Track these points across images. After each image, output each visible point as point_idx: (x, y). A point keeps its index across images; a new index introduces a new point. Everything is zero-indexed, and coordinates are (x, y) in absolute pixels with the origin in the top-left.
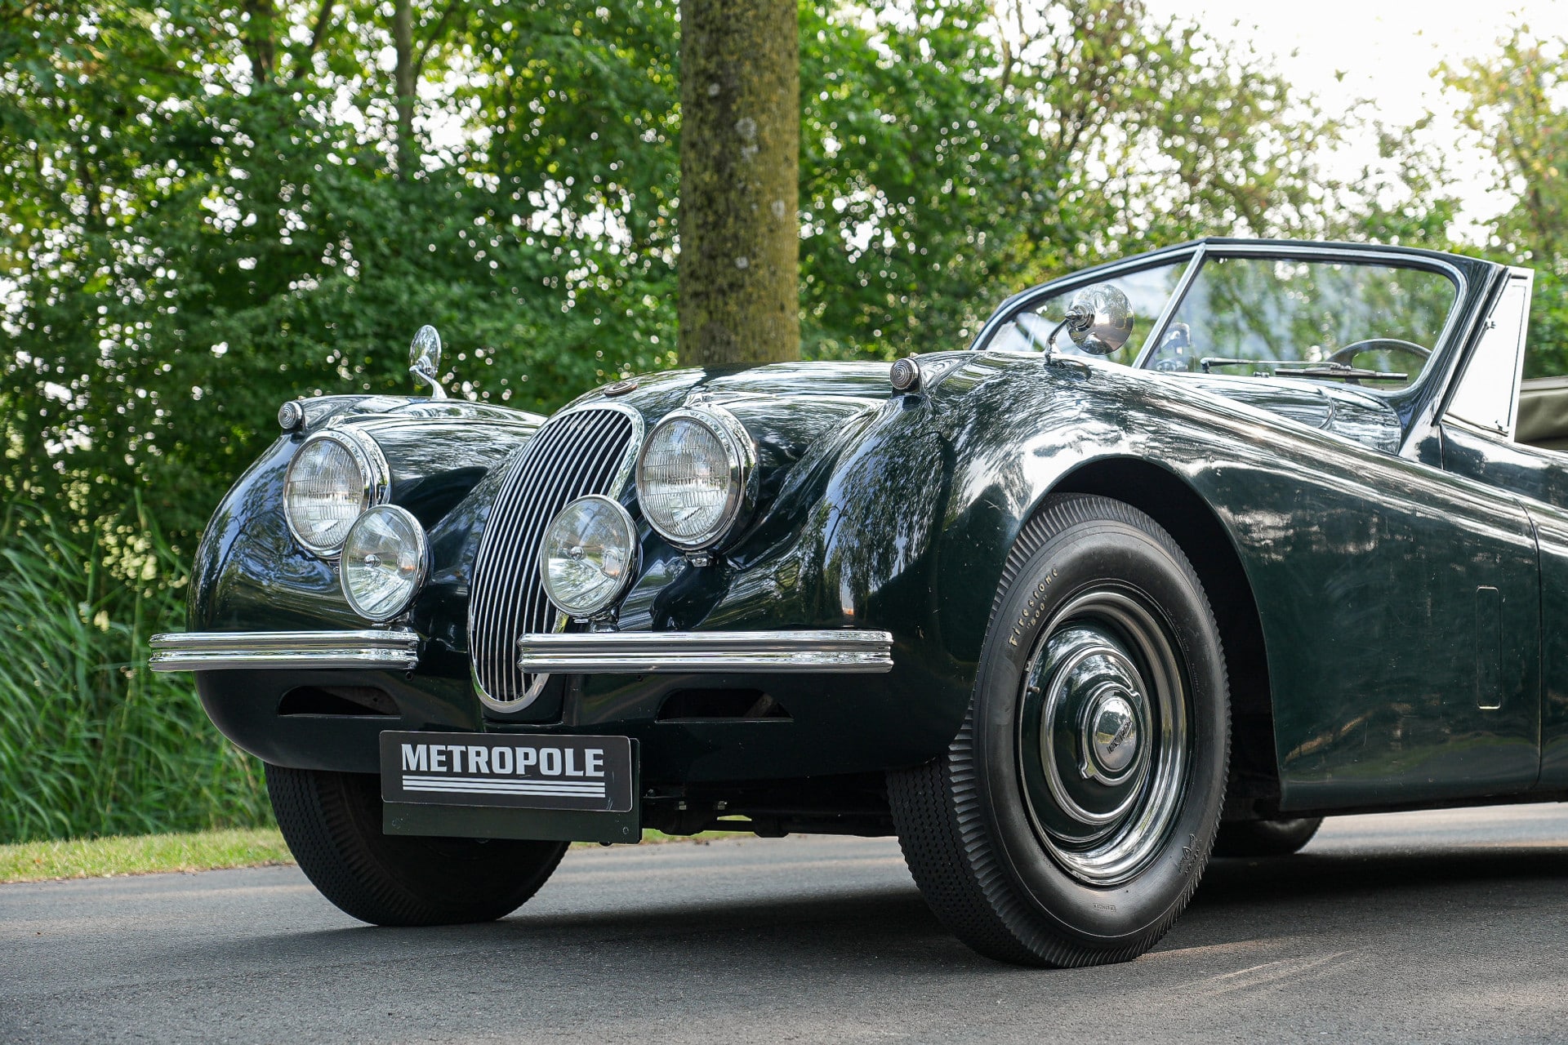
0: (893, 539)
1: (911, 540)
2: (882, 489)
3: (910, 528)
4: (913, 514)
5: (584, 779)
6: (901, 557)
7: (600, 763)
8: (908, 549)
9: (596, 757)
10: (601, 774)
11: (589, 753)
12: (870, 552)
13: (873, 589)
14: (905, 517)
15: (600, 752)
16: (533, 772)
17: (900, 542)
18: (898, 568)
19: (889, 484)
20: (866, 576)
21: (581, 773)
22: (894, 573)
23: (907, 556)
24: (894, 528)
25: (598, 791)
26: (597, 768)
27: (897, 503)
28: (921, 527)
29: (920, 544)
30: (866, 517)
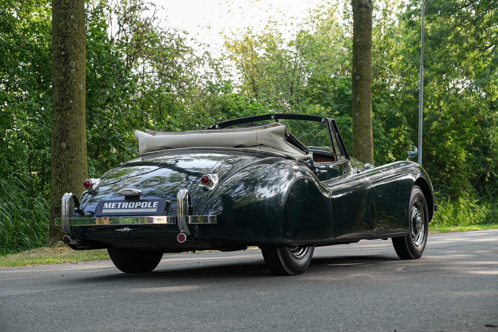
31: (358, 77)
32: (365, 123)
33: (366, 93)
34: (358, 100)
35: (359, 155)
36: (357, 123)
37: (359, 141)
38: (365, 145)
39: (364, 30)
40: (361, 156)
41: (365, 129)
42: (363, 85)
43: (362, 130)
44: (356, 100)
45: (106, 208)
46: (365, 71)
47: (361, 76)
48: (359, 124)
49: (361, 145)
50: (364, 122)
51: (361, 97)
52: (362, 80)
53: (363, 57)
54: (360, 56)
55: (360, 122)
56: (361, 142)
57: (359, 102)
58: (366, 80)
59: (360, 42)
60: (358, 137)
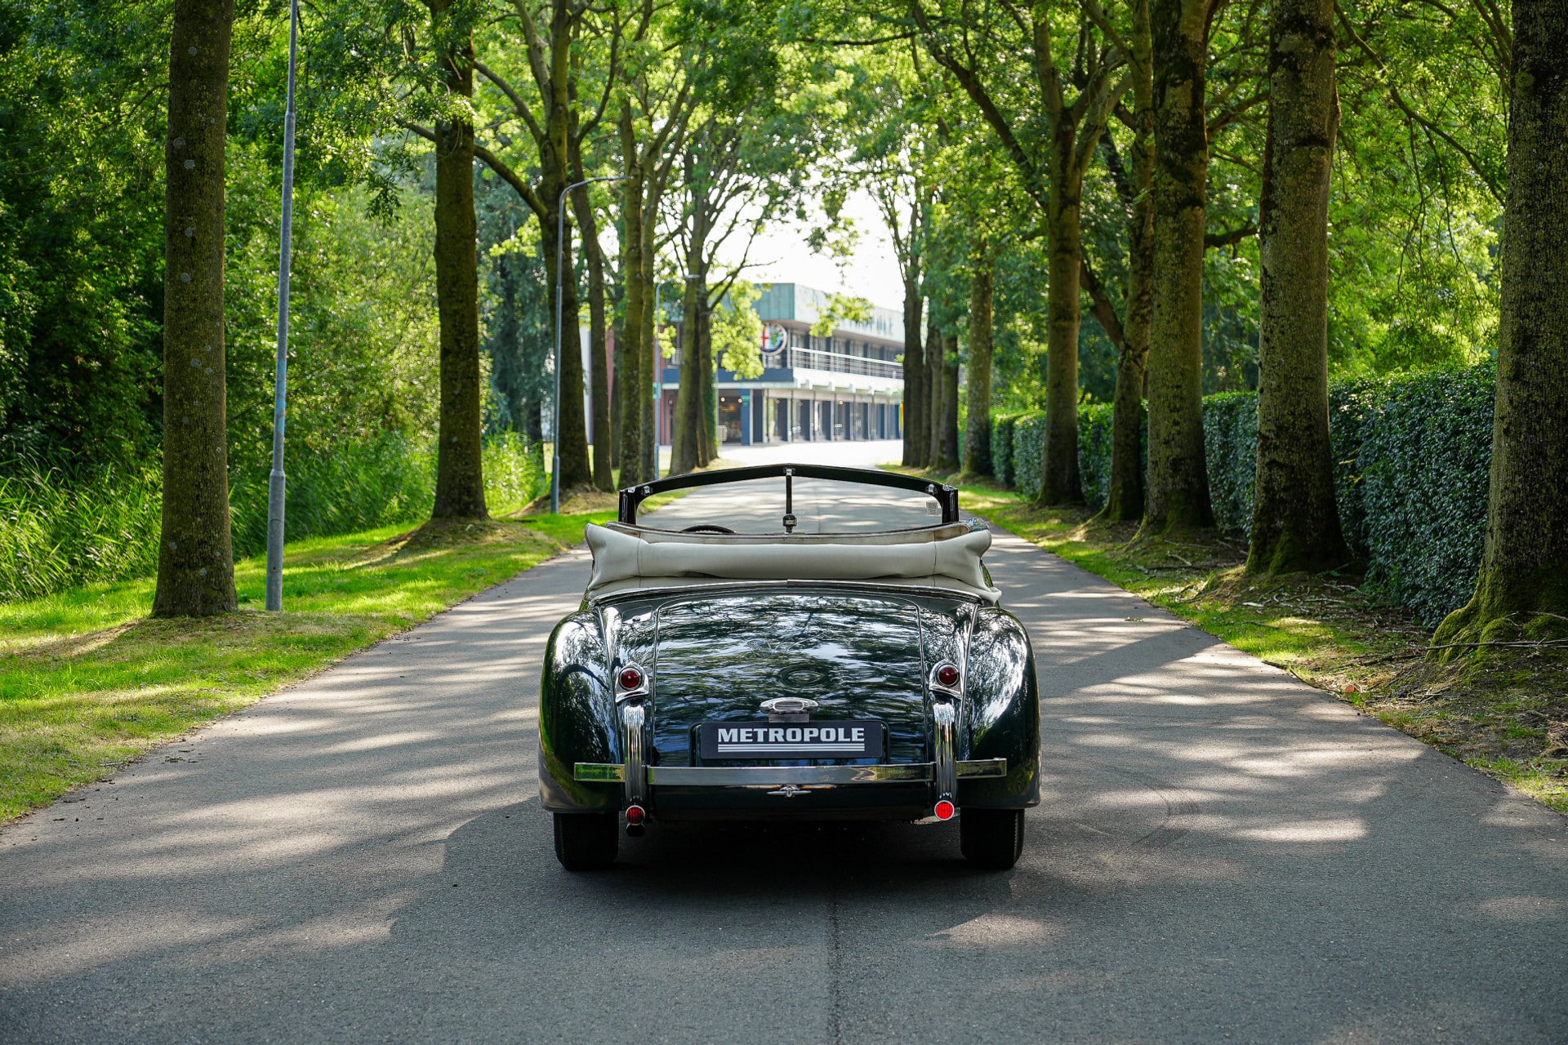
31: (190, 164)
32: (209, 303)
33: (213, 211)
34: (189, 232)
35: (190, 399)
36: (184, 304)
37: (189, 359)
38: (209, 371)
39: (213, 20)
40: (196, 403)
41: (207, 322)
42: (206, 189)
43: (200, 325)
44: (182, 232)
45: (727, 740)
46: (211, 145)
47: (201, 160)
48: (192, 305)
49: (195, 370)
50: (206, 300)
51: (198, 224)
52: (203, 175)
53: (205, 102)
54: (199, 98)
55: (195, 300)
56: (195, 362)
57: (194, 239)
58: (213, 172)
59: (200, 55)
60: (187, 344)
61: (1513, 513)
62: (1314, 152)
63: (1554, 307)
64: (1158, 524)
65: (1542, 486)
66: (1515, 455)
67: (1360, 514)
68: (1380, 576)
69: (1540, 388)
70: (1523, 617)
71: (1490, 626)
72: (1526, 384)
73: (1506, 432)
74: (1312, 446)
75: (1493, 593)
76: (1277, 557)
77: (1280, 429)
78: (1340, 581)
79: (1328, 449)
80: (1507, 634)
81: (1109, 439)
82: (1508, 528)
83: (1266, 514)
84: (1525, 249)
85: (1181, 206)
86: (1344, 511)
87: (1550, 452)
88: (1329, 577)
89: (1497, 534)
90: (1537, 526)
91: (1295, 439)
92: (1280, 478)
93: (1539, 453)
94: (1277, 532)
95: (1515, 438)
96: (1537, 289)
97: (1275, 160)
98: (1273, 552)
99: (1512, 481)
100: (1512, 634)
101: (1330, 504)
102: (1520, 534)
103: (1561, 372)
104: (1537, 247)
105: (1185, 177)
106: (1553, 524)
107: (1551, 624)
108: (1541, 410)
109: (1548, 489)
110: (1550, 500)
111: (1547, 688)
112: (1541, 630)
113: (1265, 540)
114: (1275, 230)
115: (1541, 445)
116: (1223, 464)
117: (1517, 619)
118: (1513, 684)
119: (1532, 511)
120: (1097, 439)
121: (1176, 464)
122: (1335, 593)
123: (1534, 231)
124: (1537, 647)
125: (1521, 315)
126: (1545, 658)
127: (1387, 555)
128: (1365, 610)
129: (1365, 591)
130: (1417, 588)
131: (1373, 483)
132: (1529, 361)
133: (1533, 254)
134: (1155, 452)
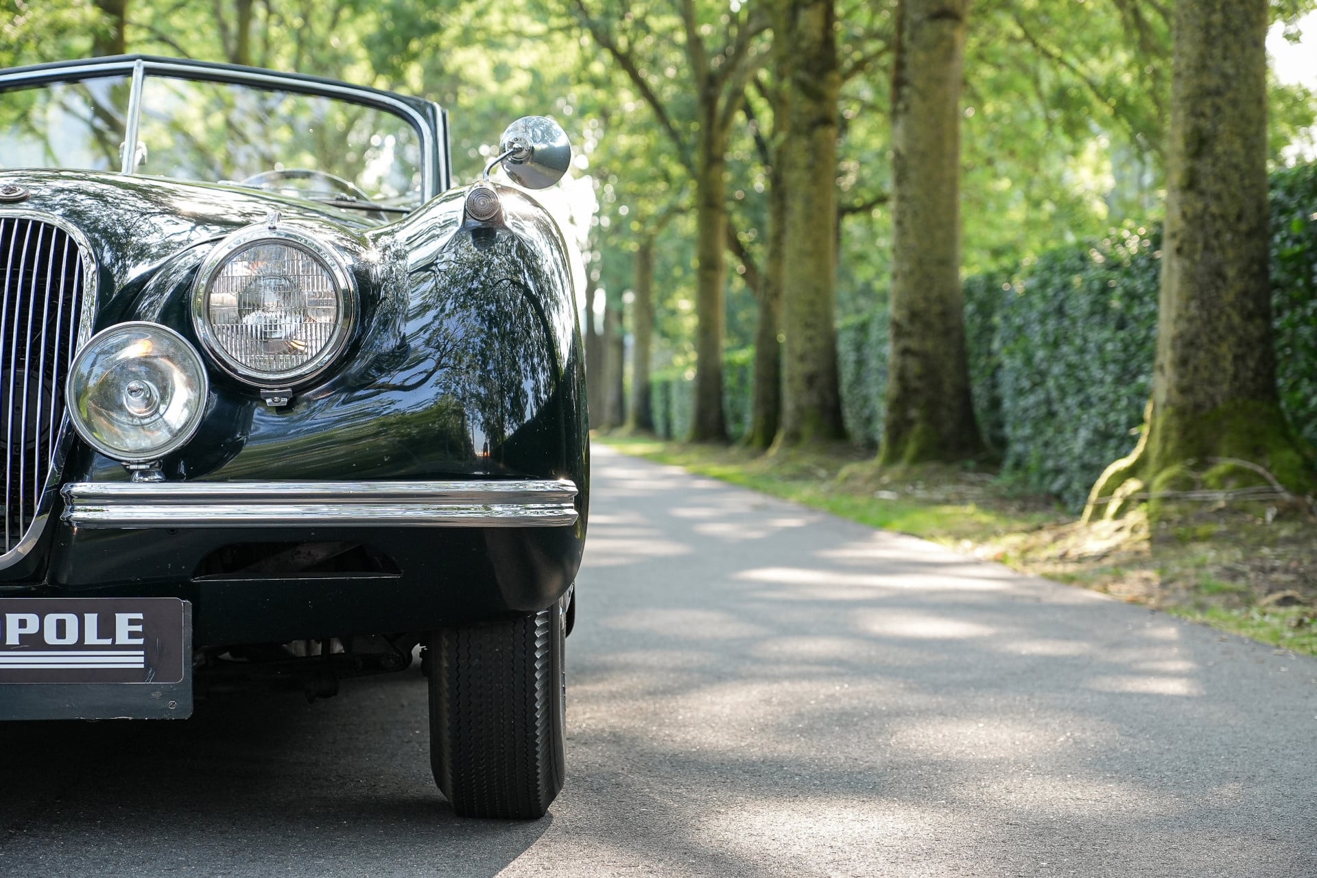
0: (520, 382)
1: (537, 381)
2: (490, 336)
3: (534, 370)
4: (532, 357)
5: (114, 647)
6: (531, 400)
7: (139, 628)
8: (536, 390)
9: (132, 622)
10: (140, 641)
11: (122, 620)
12: (502, 397)
13: (509, 432)
14: (526, 360)
15: (140, 616)
16: (33, 642)
17: (528, 385)
18: (530, 412)
19: (495, 330)
20: (501, 421)
21: (108, 642)
22: (528, 417)
23: (537, 398)
24: (519, 372)
25: (136, 661)
26: (132, 635)
27: (513, 348)
28: (544, 369)
29: (548, 385)
30: (485, 363)
61: (1187, 346)
62: (946, 26)
63: (1234, 103)
64: (794, 438)
65: (1222, 312)
66: (1189, 277)
67: (996, 403)
68: (1018, 465)
69: (1218, 197)
70: (1203, 463)
71: (1165, 474)
72: (1201, 193)
73: (1179, 251)
74: (947, 332)
75: (1165, 439)
76: (911, 449)
77: (914, 316)
78: (976, 471)
79: (962, 339)
80: (1184, 485)
81: (751, 378)
82: (1182, 362)
83: (900, 404)
84: (1199, 35)
85: (814, 125)
86: (980, 403)
87: (1231, 272)
88: (965, 469)
89: (1169, 371)
90: (1216, 360)
91: (928, 326)
92: (914, 366)
93: (1219, 274)
94: (910, 423)
95: (1190, 256)
96: (1213, 81)
97: (906, 35)
98: (906, 442)
99: (1187, 308)
100: (1189, 485)
101: (965, 395)
102: (1196, 369)
103: (1242, 179)
104: (1214, 33)
105: (817, 96)
106: (1236, 358)
107: (1235, 473)
108: (1219, 224)
109: (1229, 317)
110: (1231, 329)
111: (1237, 543)
112: (1223, 480)
113: (898, 431)
114: (907, 109)
115: (1219, 265)
116: (859, 380)
117: (1195, 468)
118: (1196, 539)
119: (1211, 341)
120: (742, 381)
121: (810, 380)
122: (972, 484)
123: (1209, 14)
124: (1220, 499)
125: (1196, 113)
126: (1231, 510)
127: (1027, 440)
128: (1003, 498)
129: (1004, 480)
130: (1058, 471)
131: (1010, 363)
132: (1205, 166)
133: (1209, 41)
134: (791, 369)
